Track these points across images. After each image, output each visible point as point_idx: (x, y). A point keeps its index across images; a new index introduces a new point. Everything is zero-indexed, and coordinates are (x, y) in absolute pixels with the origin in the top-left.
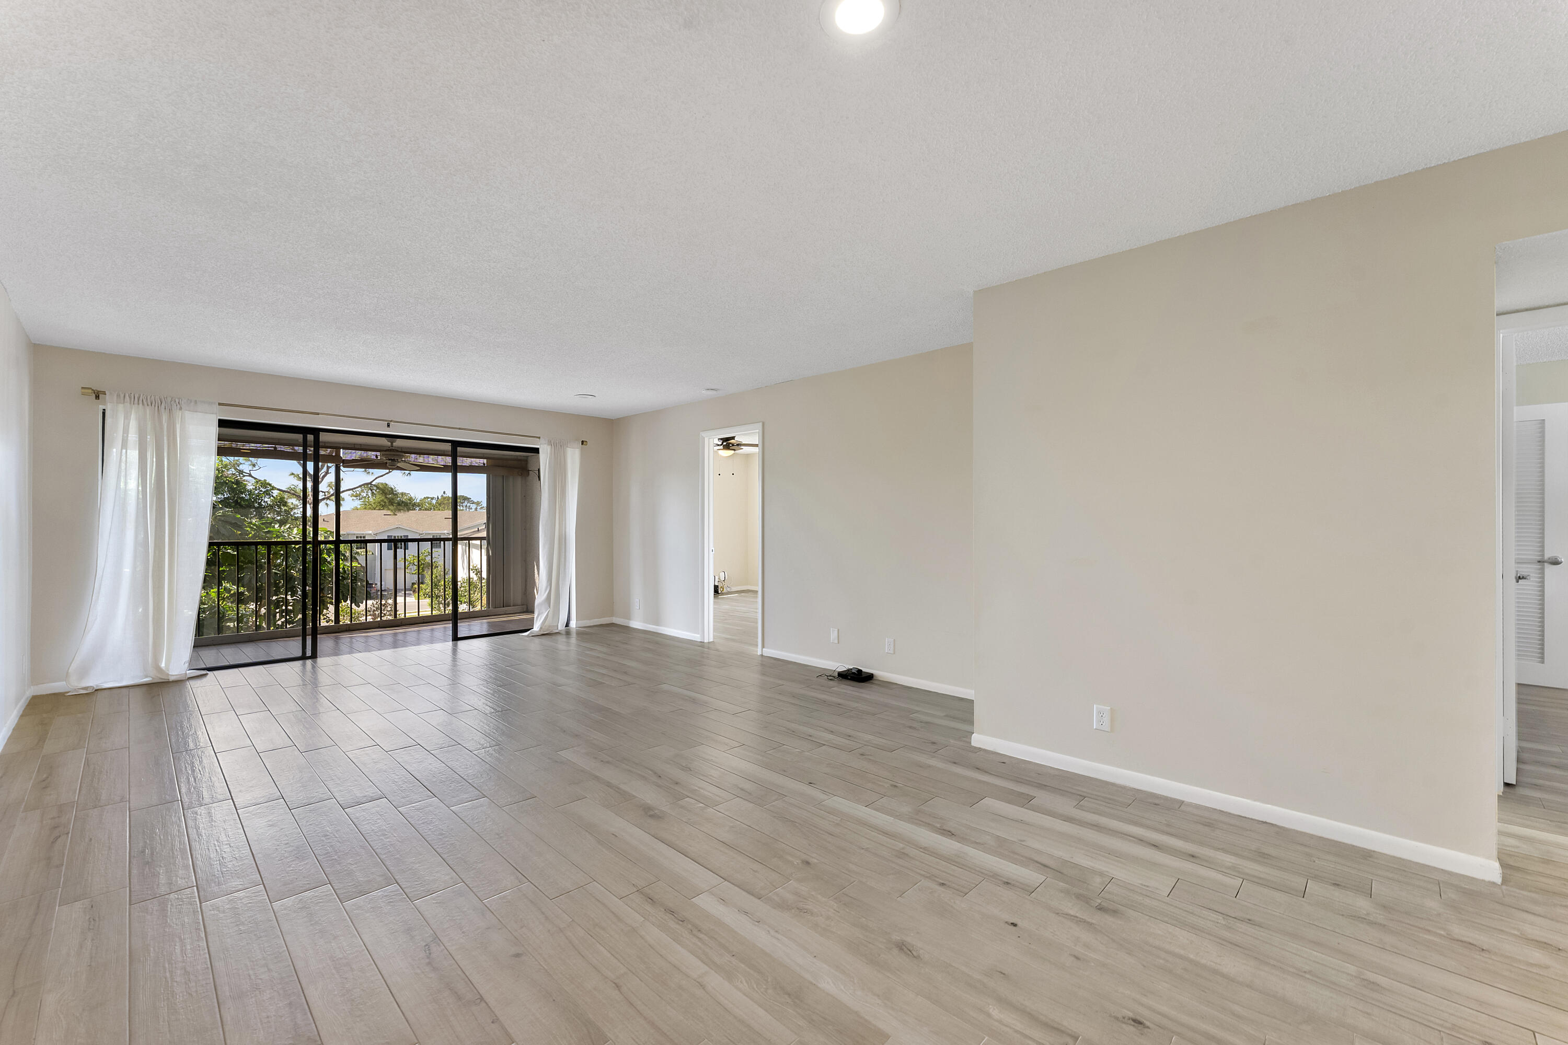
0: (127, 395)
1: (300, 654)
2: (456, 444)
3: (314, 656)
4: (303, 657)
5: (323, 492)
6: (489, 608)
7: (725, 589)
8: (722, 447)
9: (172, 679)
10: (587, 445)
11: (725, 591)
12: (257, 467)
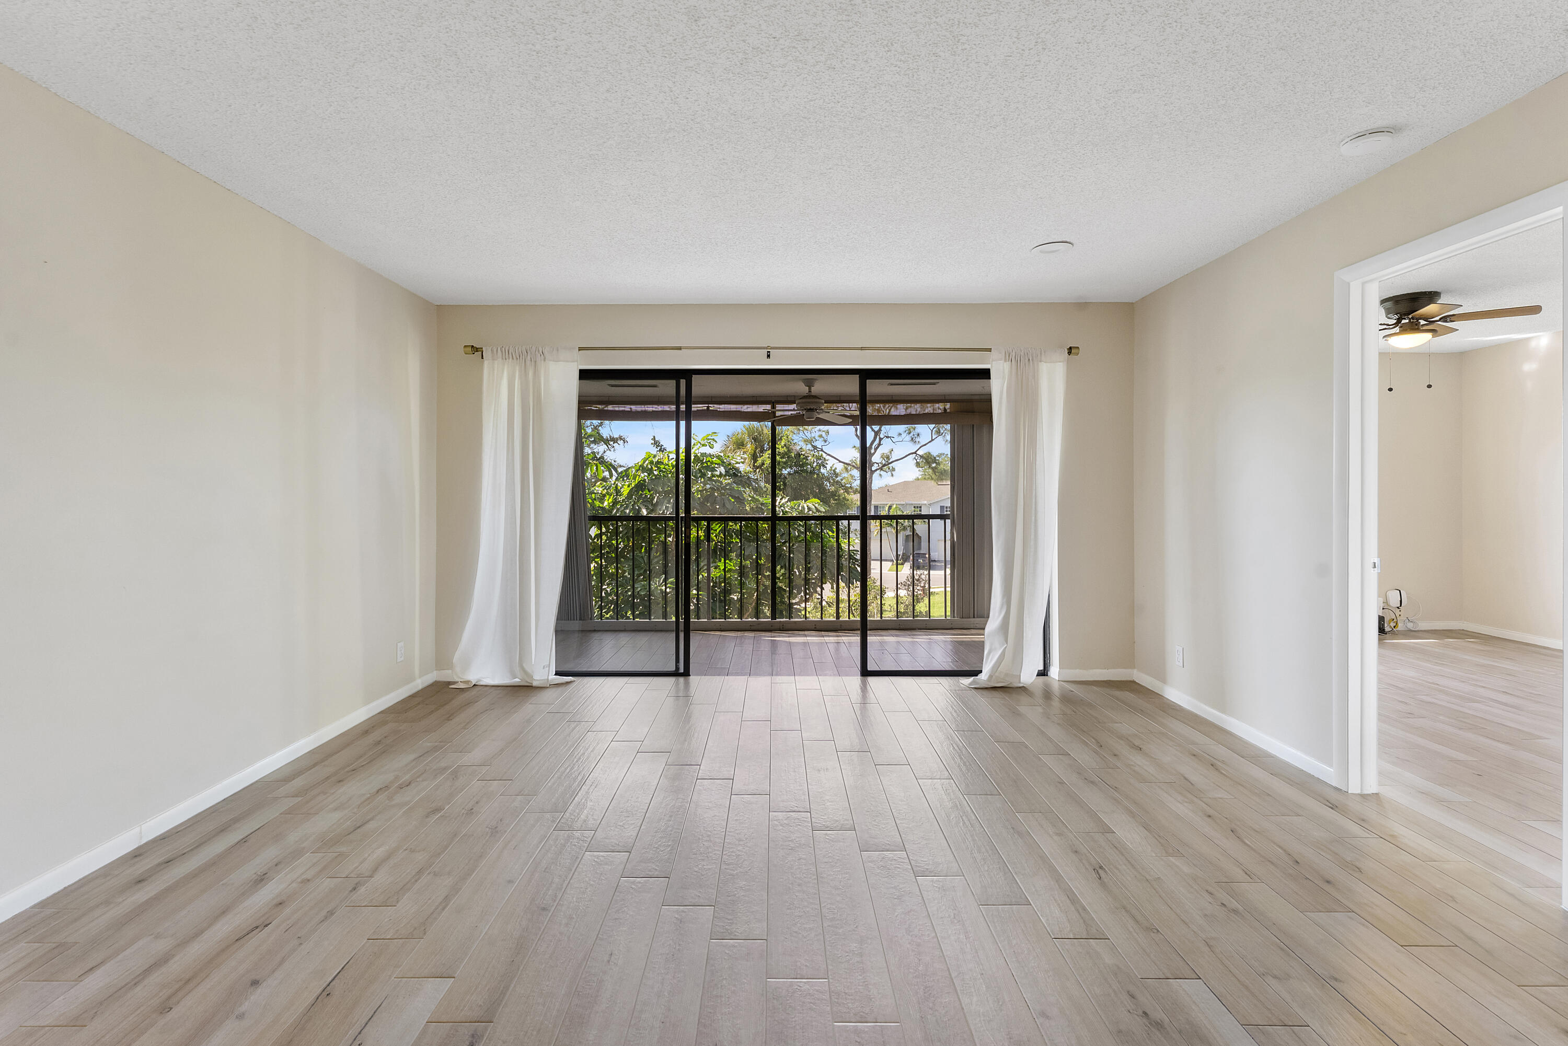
0: (499, 349)
1: (673, 668)
2: (866, 375)
3: (686, 673)
4: (675, 674)
5: (877, 463)
6: (954, 617)
7: (1400, 625)
8: (1397, 330)
9: (535, 684)
10: (1078, 354)
11: (1401, 627)
12: (827, 443)
